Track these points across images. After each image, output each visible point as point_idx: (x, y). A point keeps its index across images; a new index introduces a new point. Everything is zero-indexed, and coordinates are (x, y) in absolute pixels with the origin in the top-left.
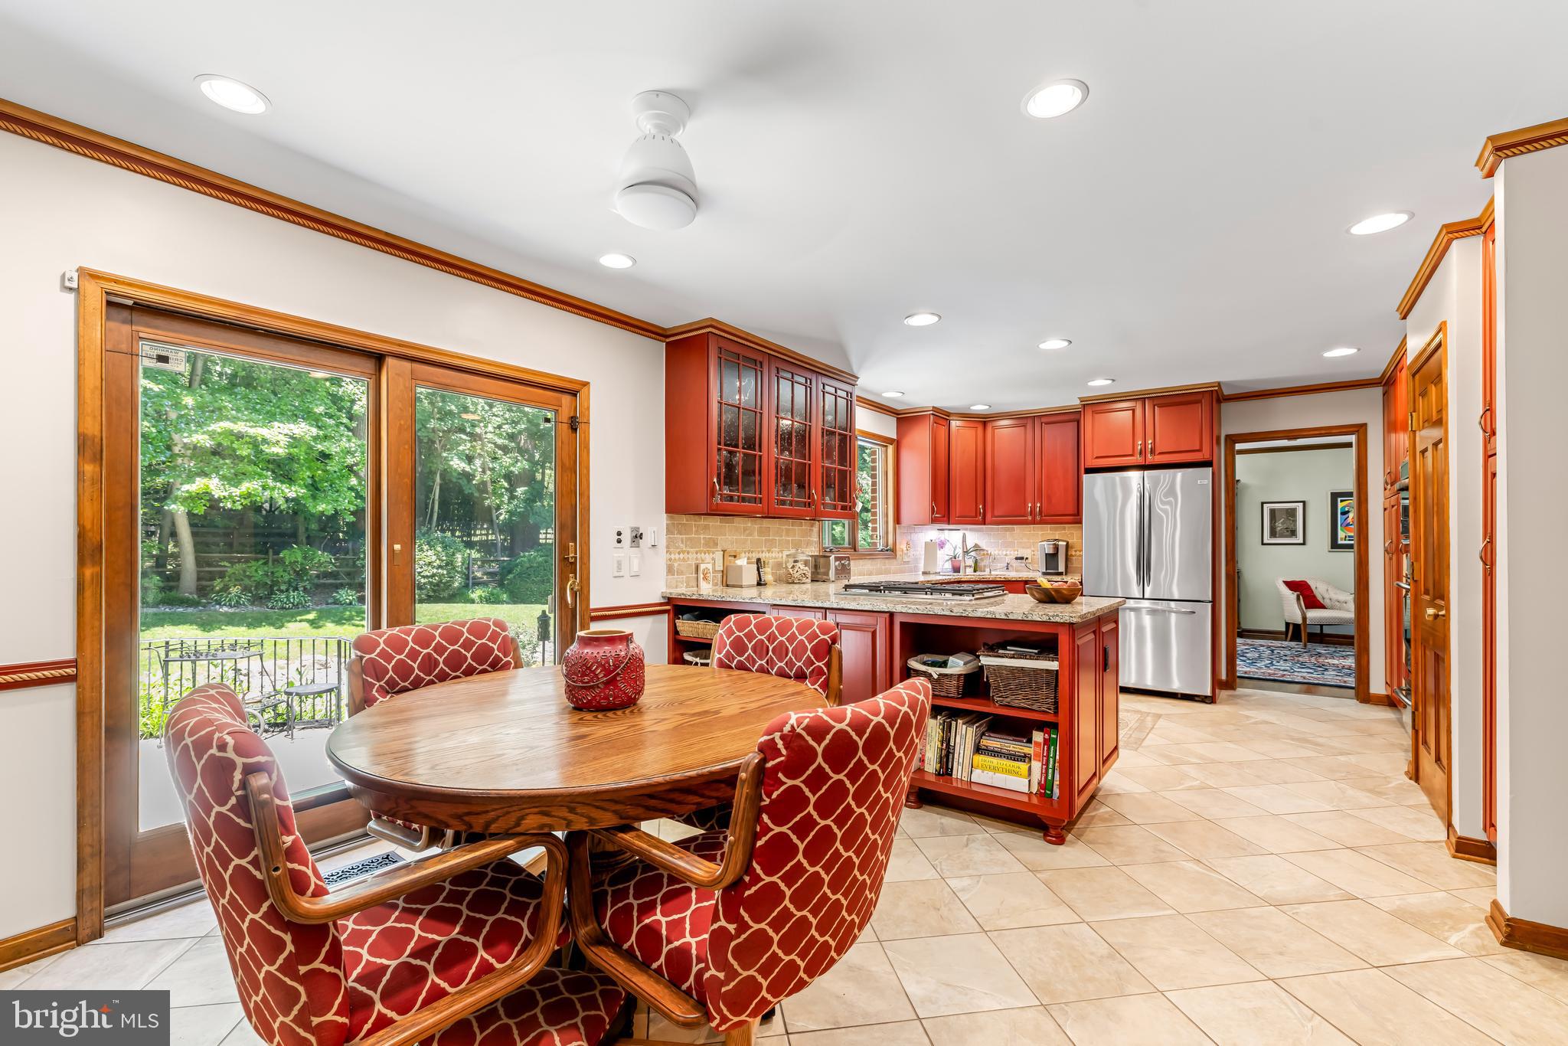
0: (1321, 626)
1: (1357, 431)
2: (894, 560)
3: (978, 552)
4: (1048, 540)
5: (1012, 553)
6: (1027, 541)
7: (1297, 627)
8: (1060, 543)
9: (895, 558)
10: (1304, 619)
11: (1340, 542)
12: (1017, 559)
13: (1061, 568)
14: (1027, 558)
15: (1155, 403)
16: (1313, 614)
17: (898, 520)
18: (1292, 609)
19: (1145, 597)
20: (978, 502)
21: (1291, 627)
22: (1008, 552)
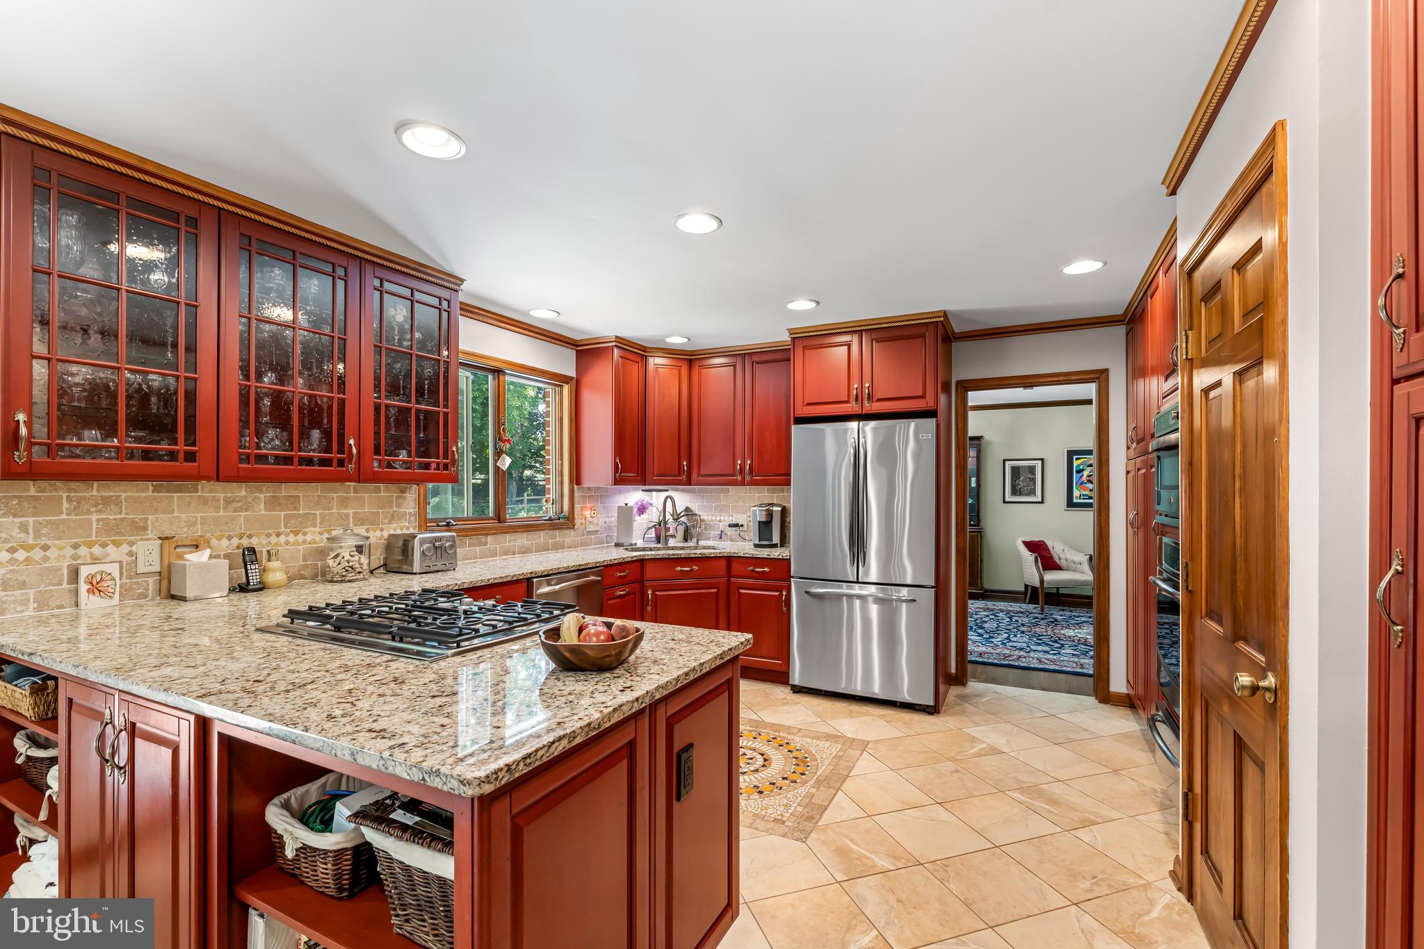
0: (1058, 588)
1: (1098, 378)
2: (572, 531)
3: (690, 517)
4: (760, 506)
5: (726, 518)
6: (742, 504)
7: (1034, 589)
8: (775, 508)
9: (573, 528)
10: (1042, 581)
11: (1075, 501)
12: (730, 526)
13: (776, 539)
14: (742, 526)
15: (873, 337)
16: (1051, 577)
17: (576, 478)
18: (1031, 572)
19: (860, 581)
20: (682, 458)
21: (1030, 589)
22: (722, 518)
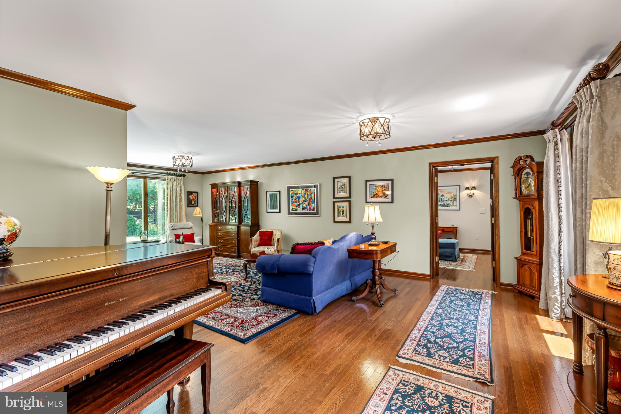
11: (291, 211)
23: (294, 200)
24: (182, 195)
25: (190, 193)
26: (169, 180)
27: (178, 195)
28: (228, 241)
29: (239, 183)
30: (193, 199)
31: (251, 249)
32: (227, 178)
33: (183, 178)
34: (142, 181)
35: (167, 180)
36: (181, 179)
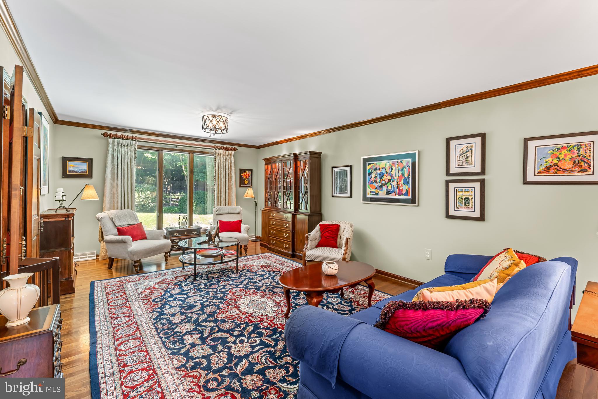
11: (367, 196)
23: (373, 179)
24: (232, 173)
25: (243, 171)
26: (217, 155)
27: (227, 172)
28: (281, 233)
29: (296, 156)
30: (246, 178)
31: (305, 252)
32: (284, 151)
33: (233, 152)
34: (187, 155)
35: (214, 155)
36: (231, 153)
